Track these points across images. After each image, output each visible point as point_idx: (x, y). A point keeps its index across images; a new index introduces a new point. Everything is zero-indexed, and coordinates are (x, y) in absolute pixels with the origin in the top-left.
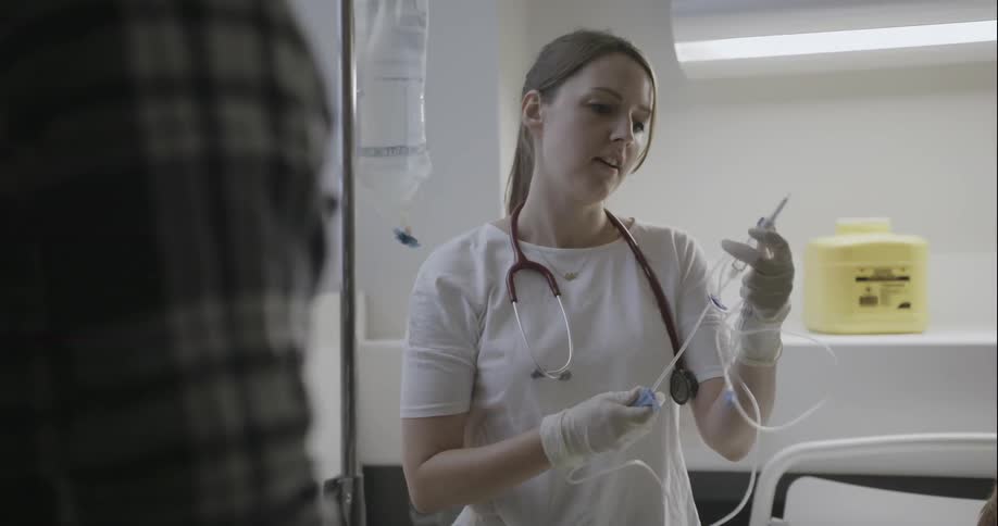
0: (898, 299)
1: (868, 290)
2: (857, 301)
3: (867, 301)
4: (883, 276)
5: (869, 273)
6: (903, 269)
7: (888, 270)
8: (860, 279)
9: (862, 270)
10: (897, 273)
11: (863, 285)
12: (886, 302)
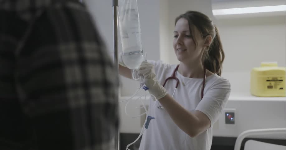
0: (279, 87)
1: (270, 84)
2: (267, 87)
3: (270, 87)
4: (275, 80)
5: (270, 79)
6: (281, 78)
7: (276, 78)
8: (267, 81)
9: (268, 78)
10: (279, 79)
11: (268, 83)
12: (276, 88)
